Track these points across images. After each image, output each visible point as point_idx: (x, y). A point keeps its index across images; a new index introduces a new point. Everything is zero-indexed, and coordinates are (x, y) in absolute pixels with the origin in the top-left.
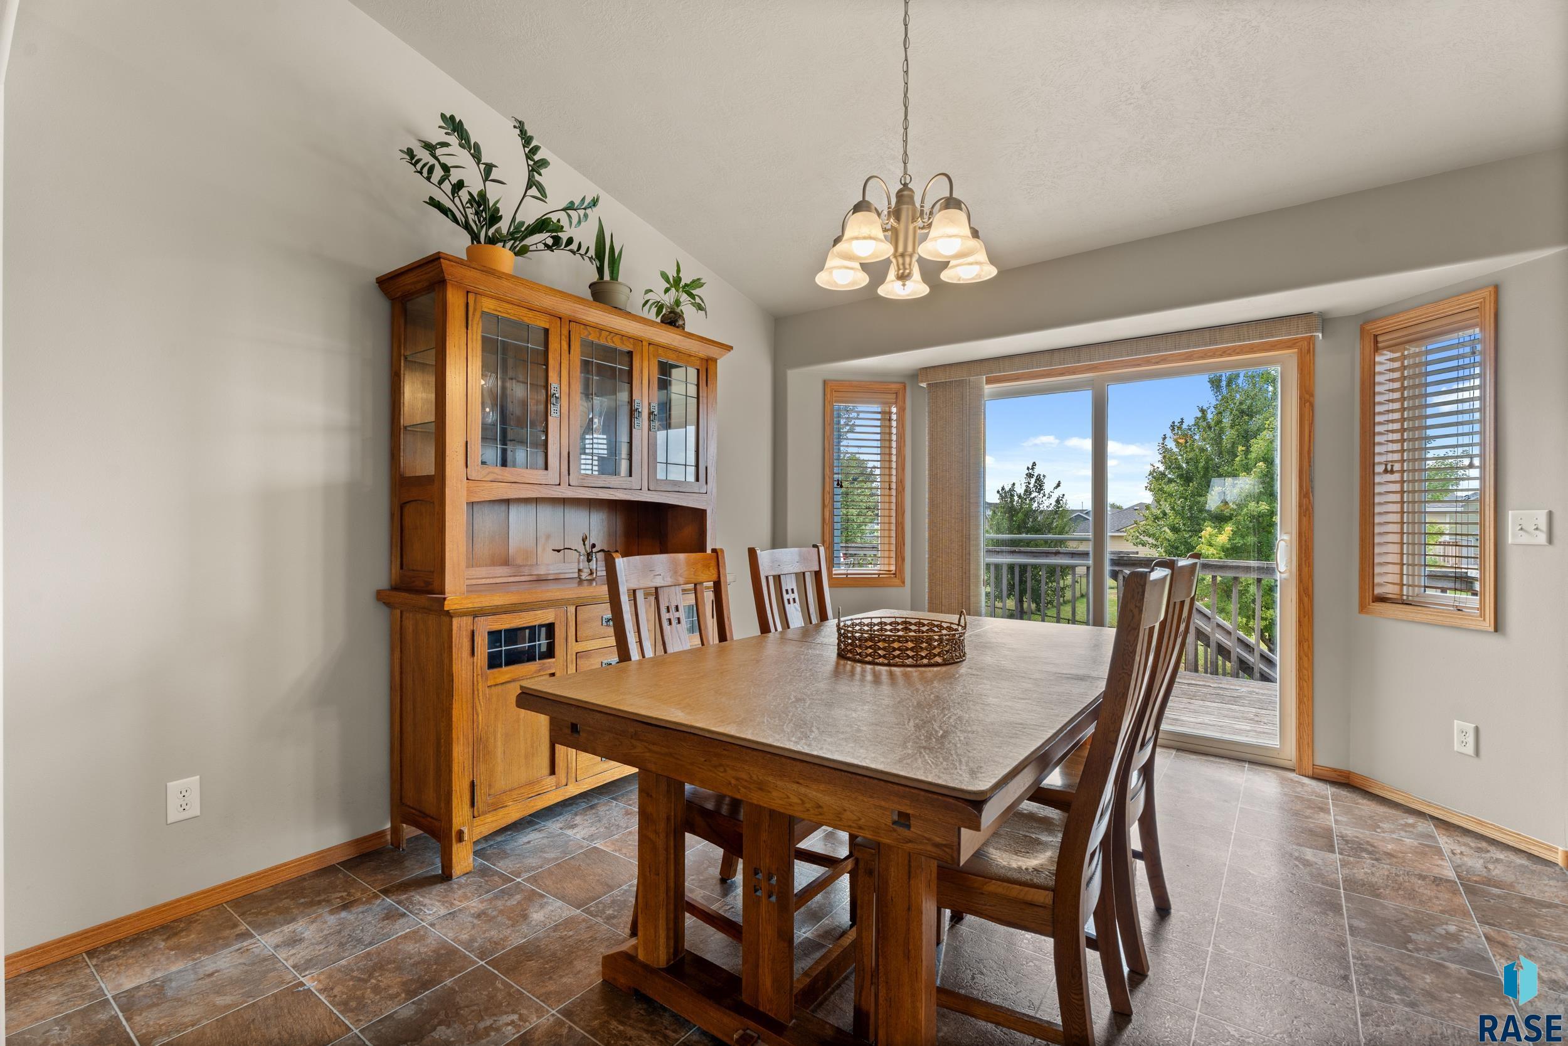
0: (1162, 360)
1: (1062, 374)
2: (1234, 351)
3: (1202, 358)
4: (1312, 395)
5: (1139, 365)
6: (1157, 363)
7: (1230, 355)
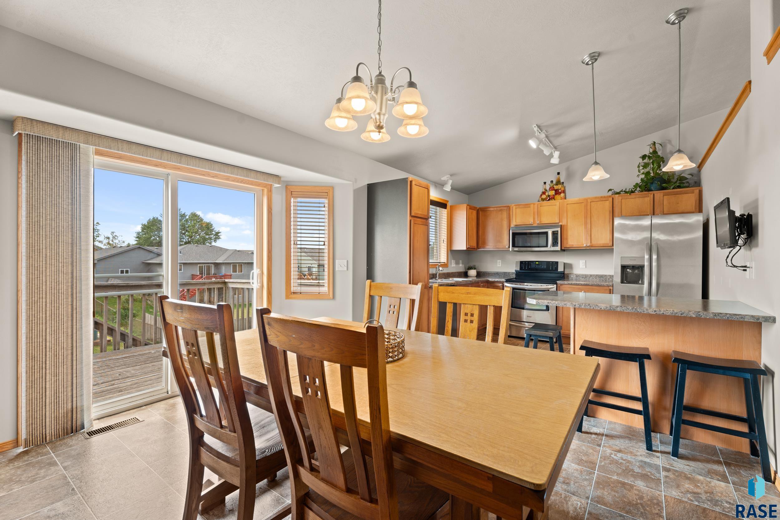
0: (216, 176)
1: (156, 166)
2: (246, 182)
3: (233, 181)
4: (271, 210)
5: (204, 175)
6: (213, 177)
7: (244, 183)
